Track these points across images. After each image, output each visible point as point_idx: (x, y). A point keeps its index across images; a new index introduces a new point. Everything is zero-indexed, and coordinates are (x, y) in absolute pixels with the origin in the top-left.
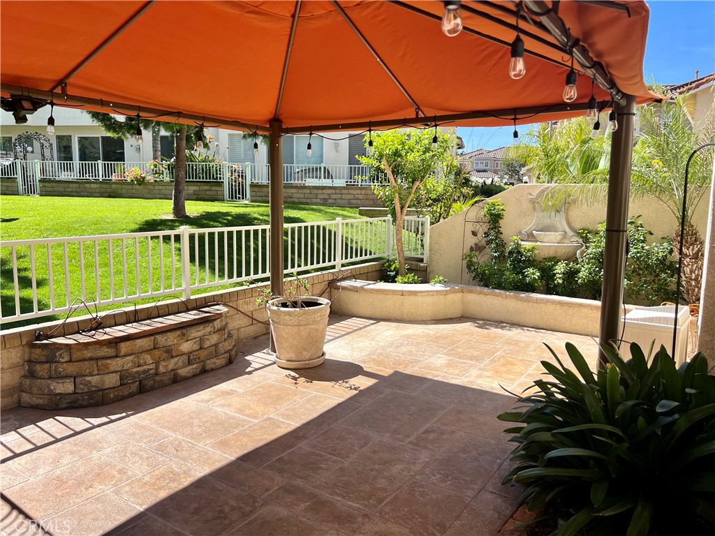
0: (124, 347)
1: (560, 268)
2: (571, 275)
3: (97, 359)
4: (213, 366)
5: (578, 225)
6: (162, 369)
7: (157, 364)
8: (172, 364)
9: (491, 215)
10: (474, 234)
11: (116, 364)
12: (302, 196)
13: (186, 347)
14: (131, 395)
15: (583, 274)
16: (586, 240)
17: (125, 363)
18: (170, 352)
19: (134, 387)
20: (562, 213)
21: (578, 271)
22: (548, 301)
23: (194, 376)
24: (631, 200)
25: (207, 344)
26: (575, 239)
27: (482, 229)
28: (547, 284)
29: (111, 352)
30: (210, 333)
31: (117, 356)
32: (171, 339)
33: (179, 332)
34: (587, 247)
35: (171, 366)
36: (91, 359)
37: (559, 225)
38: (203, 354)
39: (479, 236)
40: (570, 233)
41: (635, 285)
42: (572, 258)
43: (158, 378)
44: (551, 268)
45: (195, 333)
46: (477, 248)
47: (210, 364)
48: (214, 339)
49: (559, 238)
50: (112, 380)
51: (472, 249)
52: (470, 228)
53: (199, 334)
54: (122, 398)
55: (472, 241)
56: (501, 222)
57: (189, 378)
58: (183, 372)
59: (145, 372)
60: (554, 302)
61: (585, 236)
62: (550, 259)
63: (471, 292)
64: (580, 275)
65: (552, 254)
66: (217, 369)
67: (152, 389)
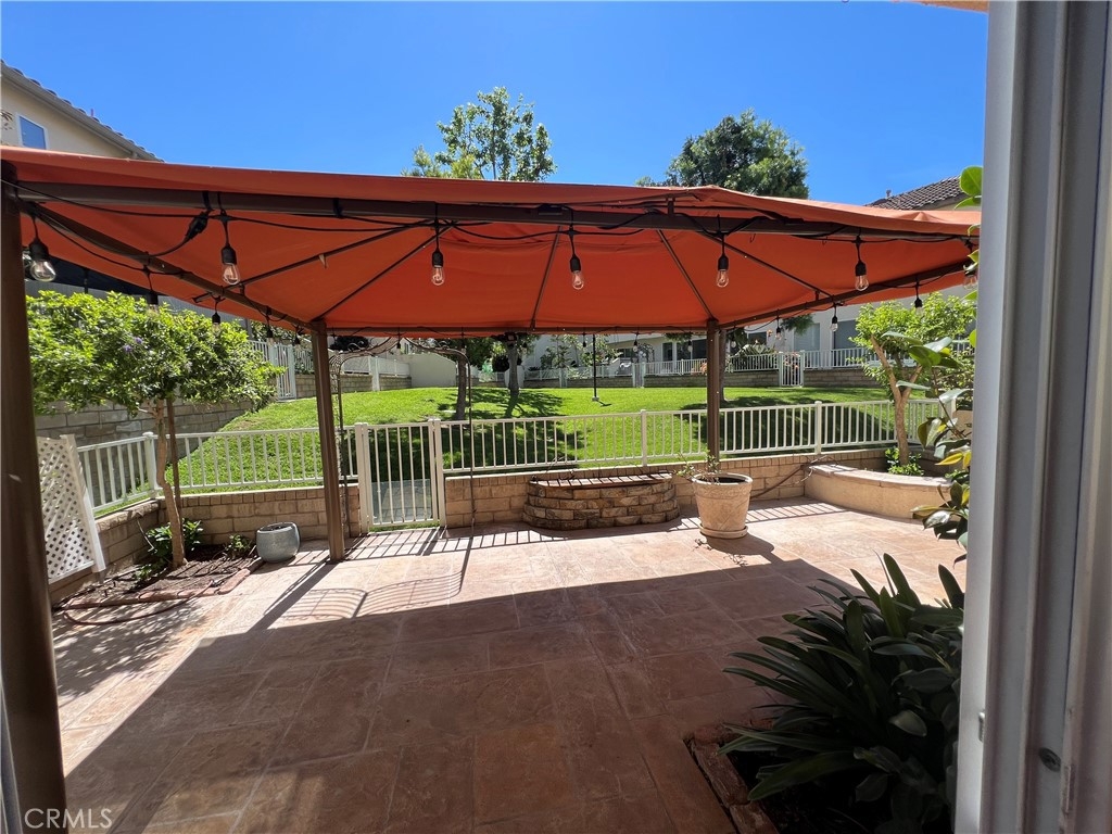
0: (577, 494)
3: (561, 499)
4: (649, 521)
6: (604, 514)
7: (601, 510)
8: (613, 512)
11: (571, 504)
13: (626, 501)
14: (580, 528)
17: (578, 505)
18: (612, 503)
19: (583, 523)
23: (632, 525)
25: (645, 502)
29: (568, 495)
30: (648, 494)
31: (572, 499)
32: (613, 493)
33: (620, 489)
35: (612, 514)
36: (557, 498)
38: (640, 509)
43: (601, 520)
45: (634, 492)
47: (646, 518)
48: (652, 499)
50: (567, 515)
53: (638, 493)
54: (573, 529)
57: (626, 525)
58: (622, 520)
59: (591, 514)
66: (652, 523)
67: (596, 527)
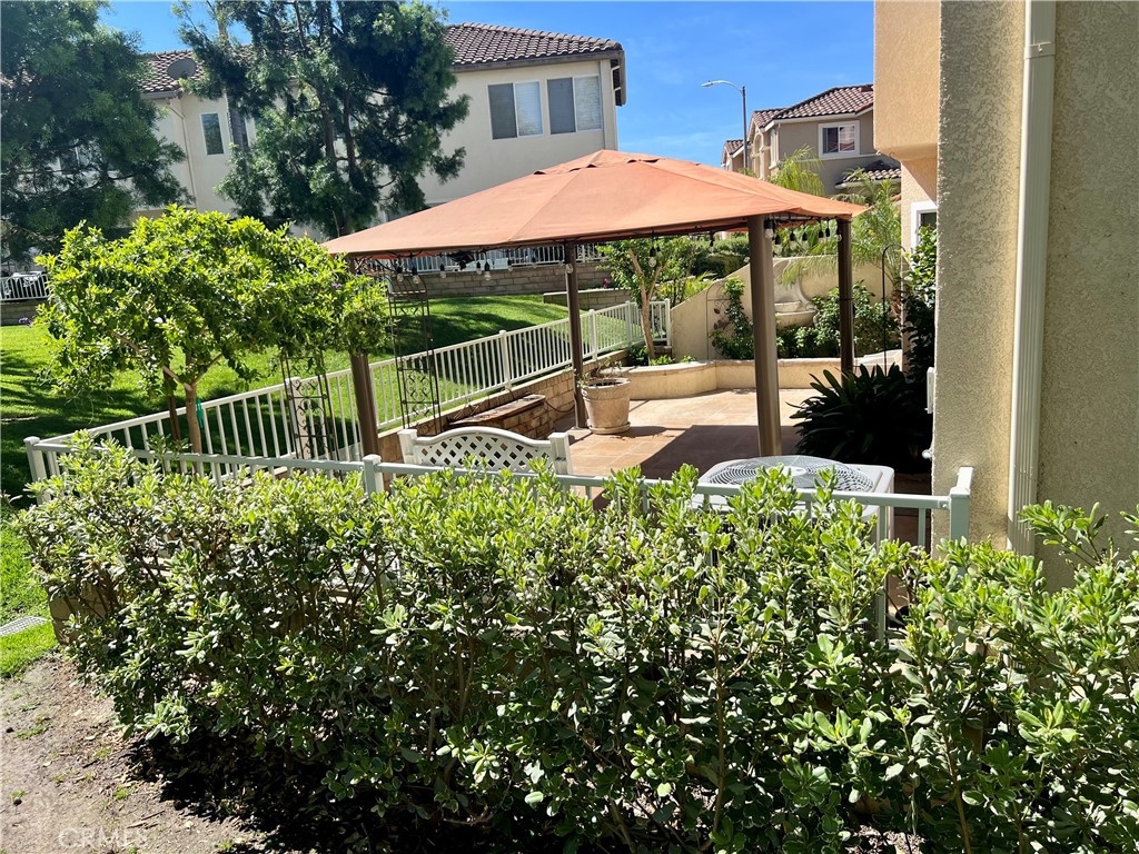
1: (801, 334)
2: (810, 338)
5: (811, 294)
9: (732, 292)
10: (717, 311)
12: (462, 285)
15: (821, 336)
16: (820, 306)
20: (797, 285)
21: (816, 334)
22: (793, 364)
24: (854, 268)
26: (811, 306)
27: (723, 307)
28: (790, 349)
34: (822, 313)
37: (795, 296)
39: (722, 313)
40: (805, 302)
41: (863, 340)
42: (809, 324)
44: (793, 335)
46: (721, 325)
49: (796, 307)
51: (715, 327)
52: (712, 306)
55: (715, 318)
56: (741, 297)
60: (798, 364)
61: (819, 302)
62: (791, 327)
63: (724, 365)
64: (818, 337)
65: (792, 322)
